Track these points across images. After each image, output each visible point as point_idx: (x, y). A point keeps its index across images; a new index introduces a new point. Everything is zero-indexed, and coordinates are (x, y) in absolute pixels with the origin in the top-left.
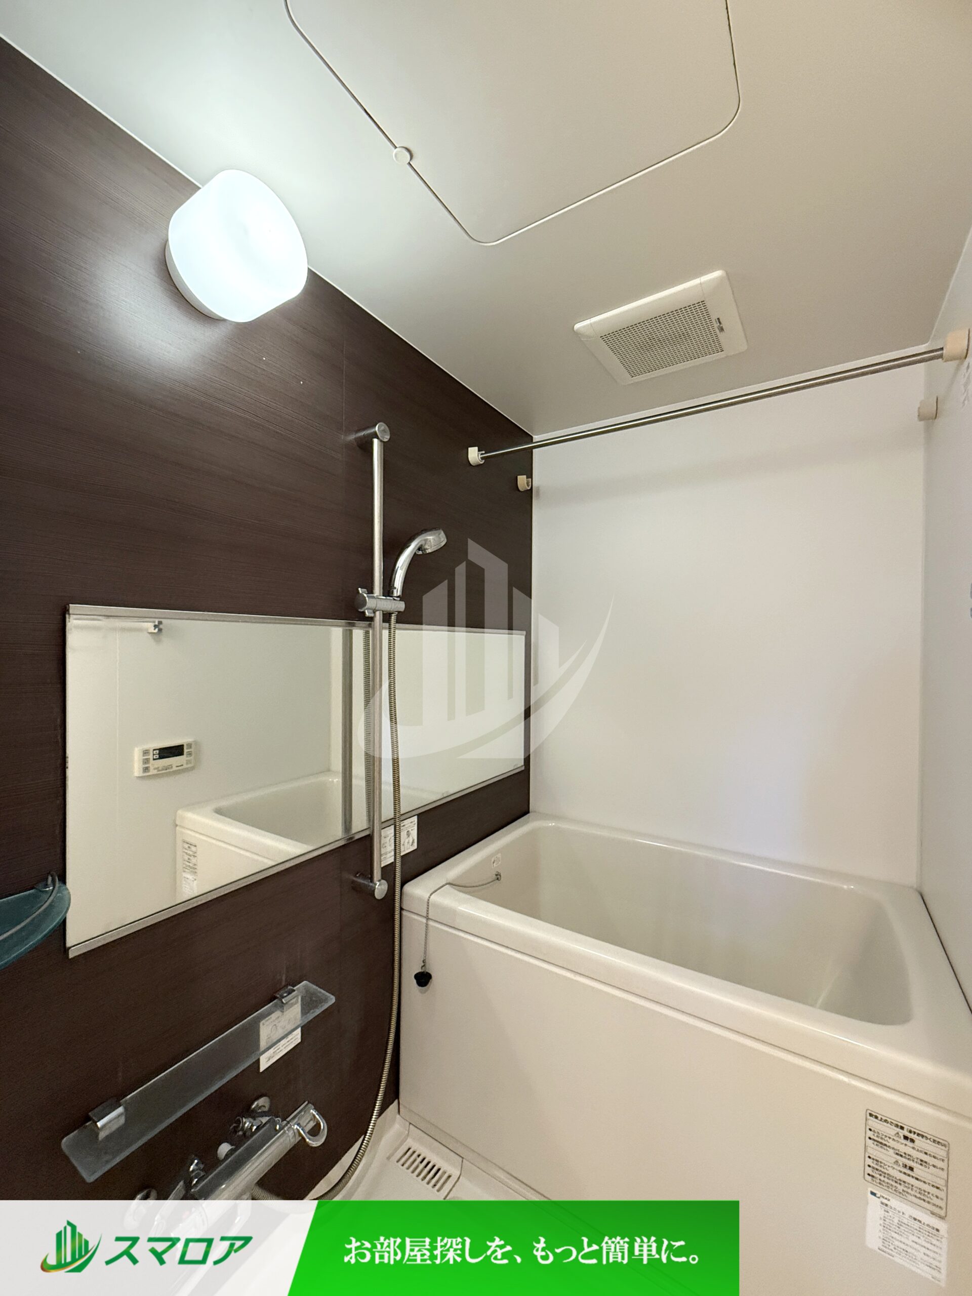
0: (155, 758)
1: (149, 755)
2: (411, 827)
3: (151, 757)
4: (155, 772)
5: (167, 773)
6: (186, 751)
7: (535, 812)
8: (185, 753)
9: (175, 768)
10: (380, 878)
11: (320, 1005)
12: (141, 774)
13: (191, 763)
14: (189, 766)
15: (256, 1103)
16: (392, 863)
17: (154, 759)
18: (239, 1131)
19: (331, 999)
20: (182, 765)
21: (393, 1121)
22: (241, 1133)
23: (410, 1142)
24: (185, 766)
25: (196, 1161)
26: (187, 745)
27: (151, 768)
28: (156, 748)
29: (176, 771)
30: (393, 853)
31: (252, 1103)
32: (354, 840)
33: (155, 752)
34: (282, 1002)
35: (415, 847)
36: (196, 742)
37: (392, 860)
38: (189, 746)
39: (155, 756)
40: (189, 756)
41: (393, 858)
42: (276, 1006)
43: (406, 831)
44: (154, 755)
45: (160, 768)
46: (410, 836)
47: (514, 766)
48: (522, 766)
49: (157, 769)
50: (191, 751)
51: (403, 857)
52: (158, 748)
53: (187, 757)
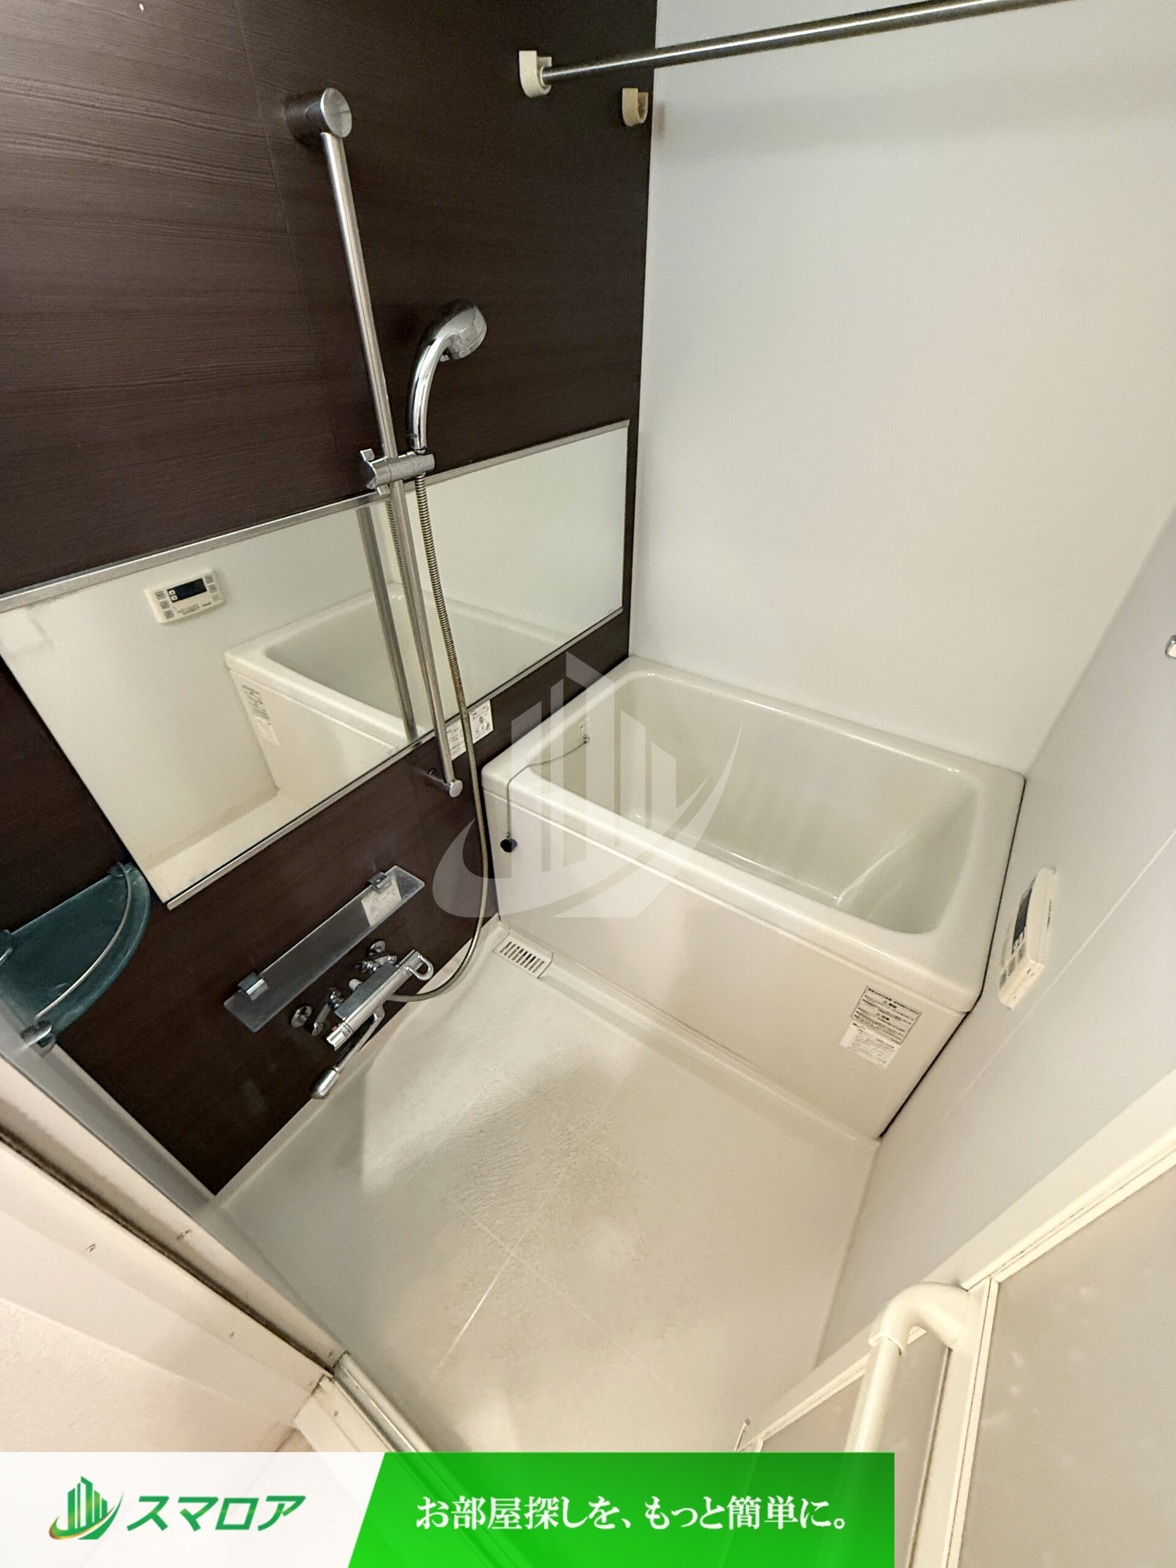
0: (174, 599)
1: (164, 597)
2: (484, 713)
3: (167, 598)
4: (181, 616)
5: (193, 614)
6: (207, 585)
7: (635, 656)
8: (207, 588)
9: (202, 608)
10: (453, 777)
11: (412, 890)
12: (166, 621)
13: (219, 599)
14: (219, 602)
15: (374, 946)
16: (464, 753)
17: (173, 601)
18: (363, 970)
19: (421, 884)
20: (210, 603)
21: (495, 927)
22: (364, 971)
23: (510, 939)
24: (214, 604)
25: (334, 993)
26: (206, 578)
27: (175, 613)
28: (170, 588)
29: (203, 610)
30: (464, 744)
31: (371, 945)
32: (420, 745)
33: (170, 592)
34: (377, 888)
35: (491, 729)
36: (216, 572)
37: (464, 750)
38: (210, 579)
39: (172, 597)
40: (213, 590)
41: (465, 748)
42: (372, 889)
43: (478, 719)
44: (170, 596)
45: (185, 611)
46: (484, 721)
47: (609, 612)
48: (619, 609)
49: (182, 611)
50: (214, 585)
51: (474, 745)
52: (173, 587)
53: (212, 592)
